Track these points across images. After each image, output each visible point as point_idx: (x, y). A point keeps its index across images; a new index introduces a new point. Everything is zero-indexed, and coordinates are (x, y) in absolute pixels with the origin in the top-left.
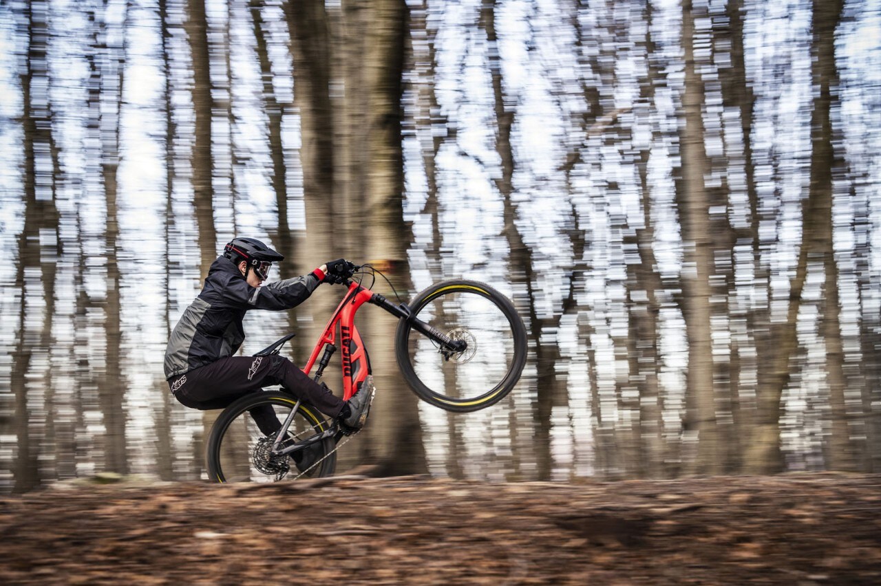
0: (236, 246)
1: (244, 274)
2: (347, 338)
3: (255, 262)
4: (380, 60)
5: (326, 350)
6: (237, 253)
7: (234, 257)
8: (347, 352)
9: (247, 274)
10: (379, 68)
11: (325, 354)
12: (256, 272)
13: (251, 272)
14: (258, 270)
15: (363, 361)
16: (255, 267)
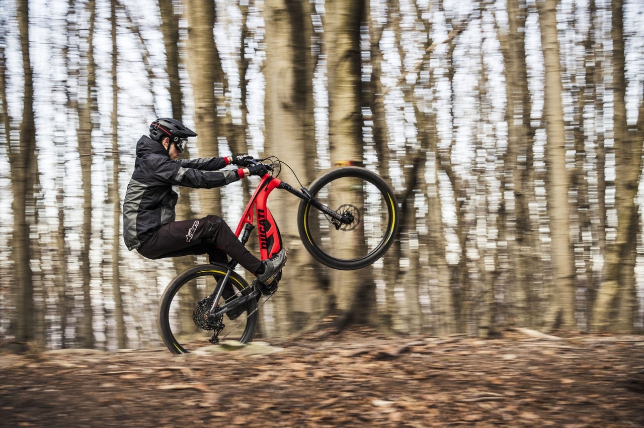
0: (161, 126)
1: (166, 148)
2: (262, 219)
3: (176, 139)
4: (345, 9)
5: (246, 229)
6: (162, 131)
7: (159, 134)
8: (263, 230)
9: (169, 148)
10: (345, 15)
11: (245, 232)
12: (176, 147)
13: (172, 147)
14: (178, 145)
15: (275, 237)
16: (176, 143)
